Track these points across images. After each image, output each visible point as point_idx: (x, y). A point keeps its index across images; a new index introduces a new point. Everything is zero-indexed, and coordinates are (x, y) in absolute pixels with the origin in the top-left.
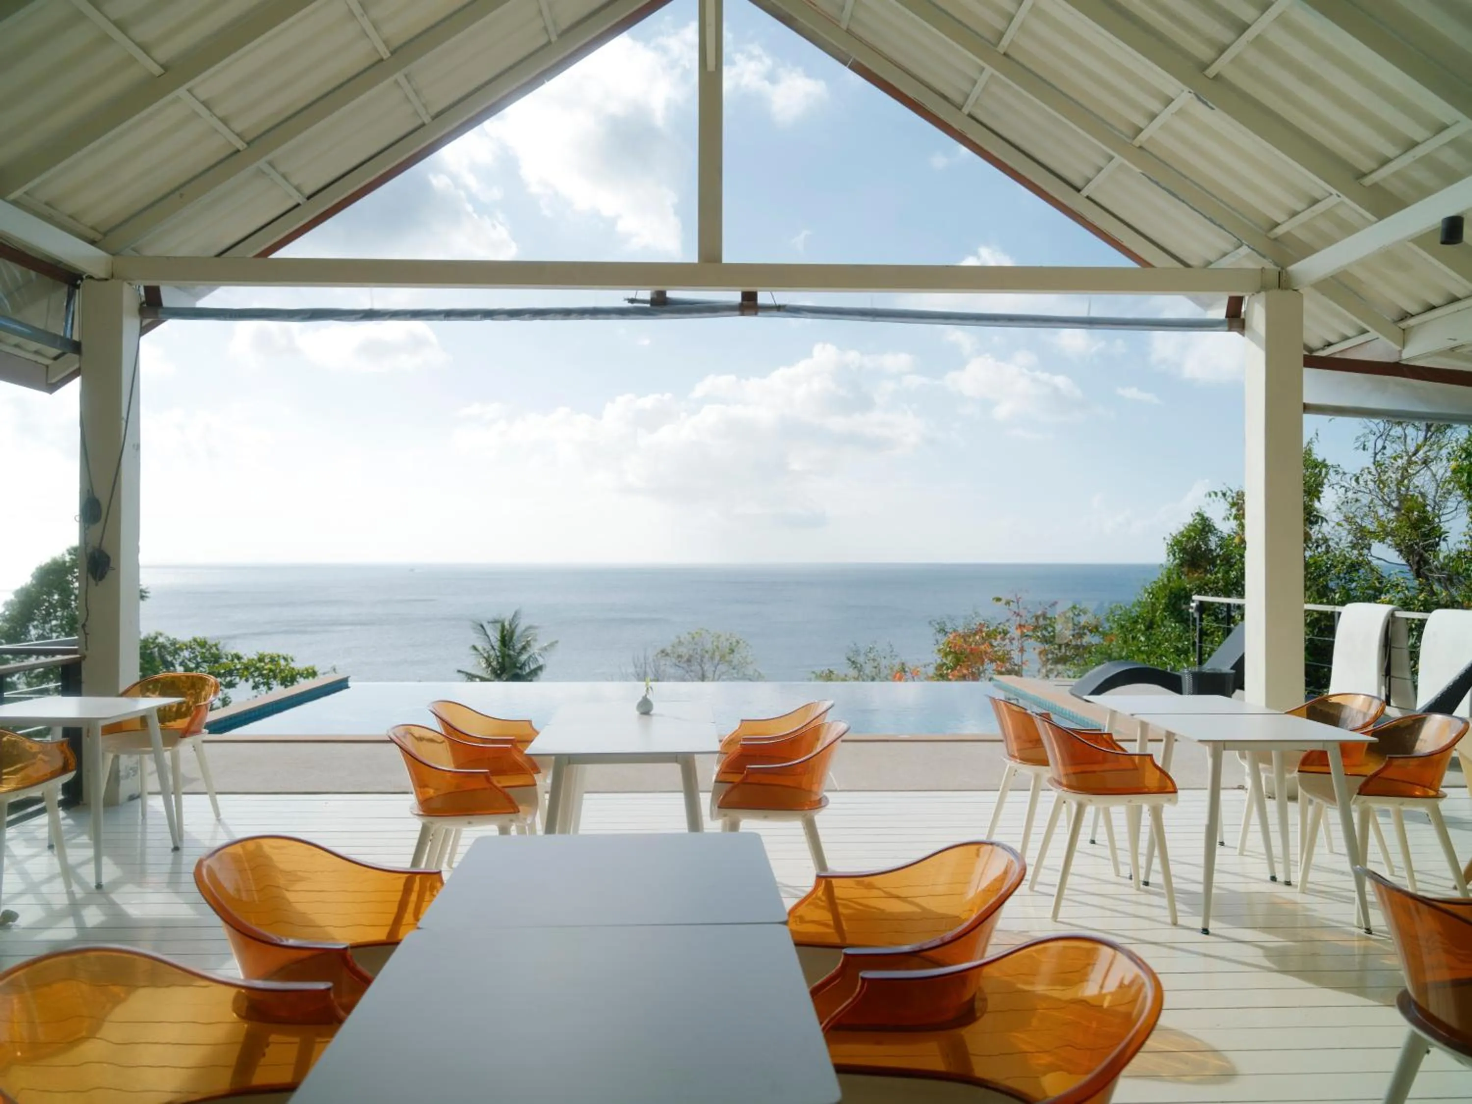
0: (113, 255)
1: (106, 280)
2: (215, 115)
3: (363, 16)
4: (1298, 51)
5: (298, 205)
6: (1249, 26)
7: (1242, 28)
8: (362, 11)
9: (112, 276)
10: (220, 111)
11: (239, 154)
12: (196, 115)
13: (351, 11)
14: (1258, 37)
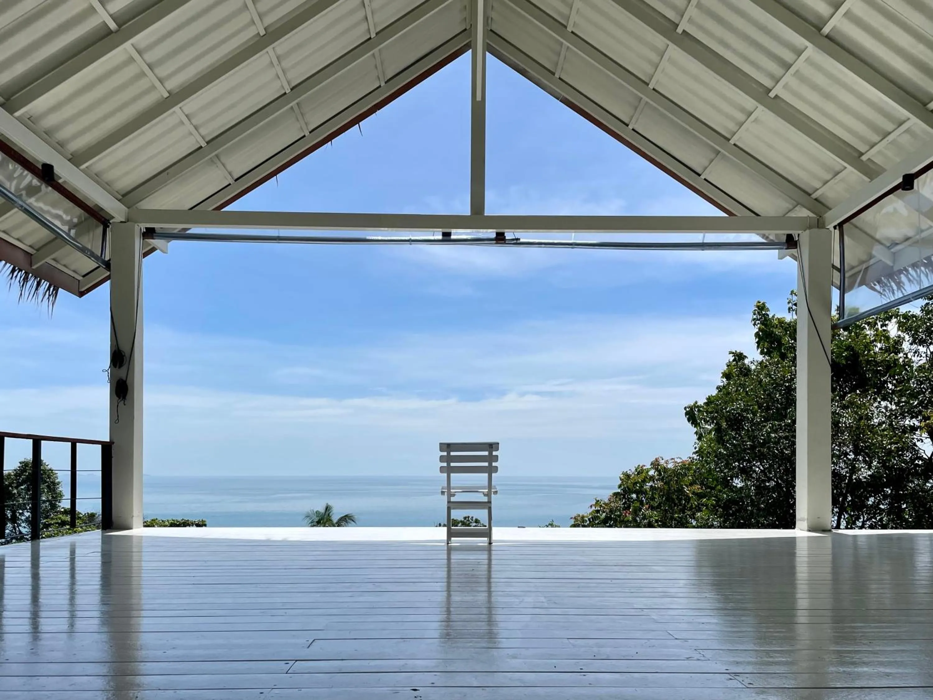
0: (128, 208)
1: (125, 222)
2: (192, 124)
3: (278, 65)
4: (820, 80)
5: (230, 184)
6: (792, 65)
7: (787, 66)
8: (278, 63)
9: (128, 221)
10: (194, 121)
11: (201, 150)
12: (182, 123)
13: (272, 63)
14: (797, 71)
